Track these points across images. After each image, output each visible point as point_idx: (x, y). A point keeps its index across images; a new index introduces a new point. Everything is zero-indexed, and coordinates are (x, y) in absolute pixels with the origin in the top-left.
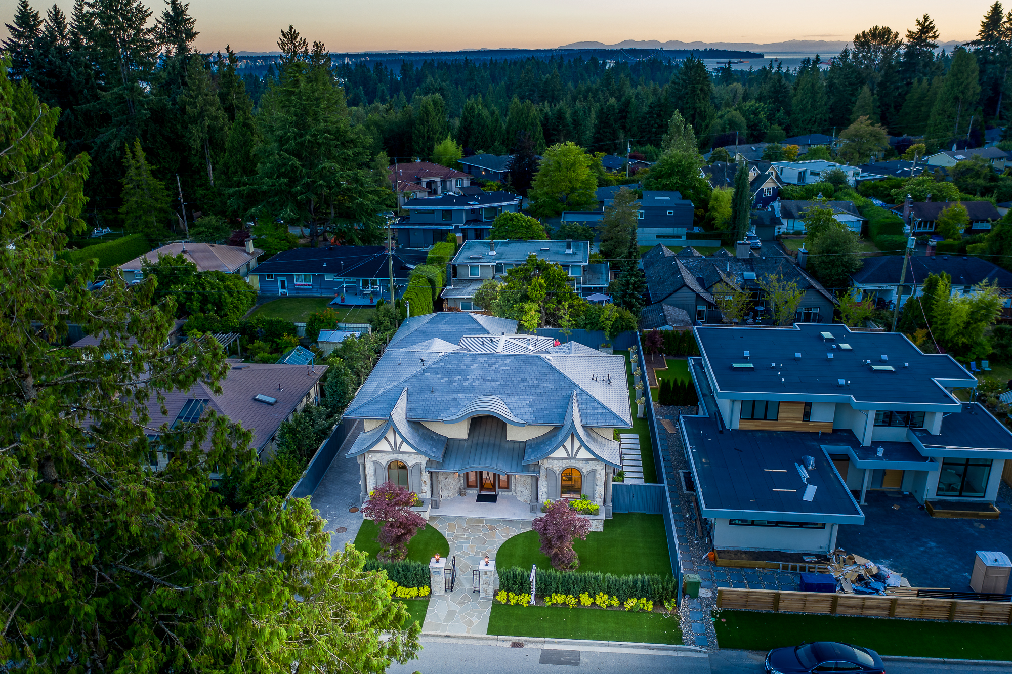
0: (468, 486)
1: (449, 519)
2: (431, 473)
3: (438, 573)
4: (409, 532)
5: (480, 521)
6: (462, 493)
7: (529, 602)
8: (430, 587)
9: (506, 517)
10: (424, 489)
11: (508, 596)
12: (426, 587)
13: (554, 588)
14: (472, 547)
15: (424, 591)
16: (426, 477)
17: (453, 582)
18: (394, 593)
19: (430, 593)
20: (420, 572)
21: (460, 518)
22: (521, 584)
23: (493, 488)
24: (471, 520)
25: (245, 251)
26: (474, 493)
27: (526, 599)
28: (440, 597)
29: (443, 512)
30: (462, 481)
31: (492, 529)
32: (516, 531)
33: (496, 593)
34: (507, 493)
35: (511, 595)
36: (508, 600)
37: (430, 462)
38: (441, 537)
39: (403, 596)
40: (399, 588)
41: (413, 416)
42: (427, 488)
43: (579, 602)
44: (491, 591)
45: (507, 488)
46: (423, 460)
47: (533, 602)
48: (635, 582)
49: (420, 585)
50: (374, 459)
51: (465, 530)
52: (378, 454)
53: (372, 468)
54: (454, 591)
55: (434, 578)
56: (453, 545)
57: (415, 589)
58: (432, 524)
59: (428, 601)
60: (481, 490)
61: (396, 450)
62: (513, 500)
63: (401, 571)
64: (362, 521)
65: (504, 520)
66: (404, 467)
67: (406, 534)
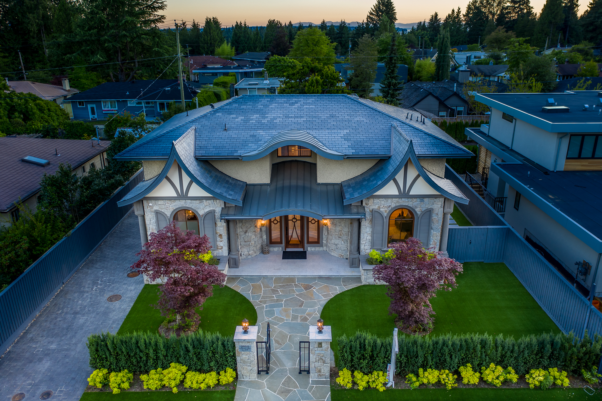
0: (271, 242)
1: (252, 279)
2: (228, 222)
3: (248, 348)
4: (202, 291)
5: (290, 280)
6: (264, 251)
7: (385, 384)
8: (235, 370)
9: (322, 273)
10: (220, 244)
11: (353, 376)
12: (230, 370)
13: (420, 360)
14: (286, 311)
15: (227, 377)
16: (221, 227)
17: (268, 361)
18: (182, 382)
19: (236, 378)
20: (220, 349)
21: (265, 277)
22: (372, 357)
23: (301, 243)
24: (279, 279)
25: (63, 89)
26: (278, 250)
27: (382, 379)
28: (251, 384)
29: (244, 271)
30: (265, 237)
31: (308, 288)
32: (338, 289)
33: (334, 374)
34: (317, 249)
35: (358, 375)
36: (354, 383)
37: (226, 207)
38: (244, 301)
39: (195, 386)
40: (189, 375)
41: (202, 153)
42: (223, 243)
43: (460, 379)
44: (326, 371)
45: (318, 242)
46: (217, 207)
47: (391, 383)
48: (542, 345)
49: (220, 368)
50: (156, 208)
51: (274, 291)
52: (161, 202)
53: (154, 220)
54: (271, 374)
55: (242, 357)
56: (261, 309)
57: (214, 374)
58: (232, 286)
59: (233, 392)
60: (286, 247)
61: (183, 196)
62: (326, 256)
63: (190, 348)
64: (142, 286)
65: (320, 278)
66: (194, 218)
67: (197, 295)
